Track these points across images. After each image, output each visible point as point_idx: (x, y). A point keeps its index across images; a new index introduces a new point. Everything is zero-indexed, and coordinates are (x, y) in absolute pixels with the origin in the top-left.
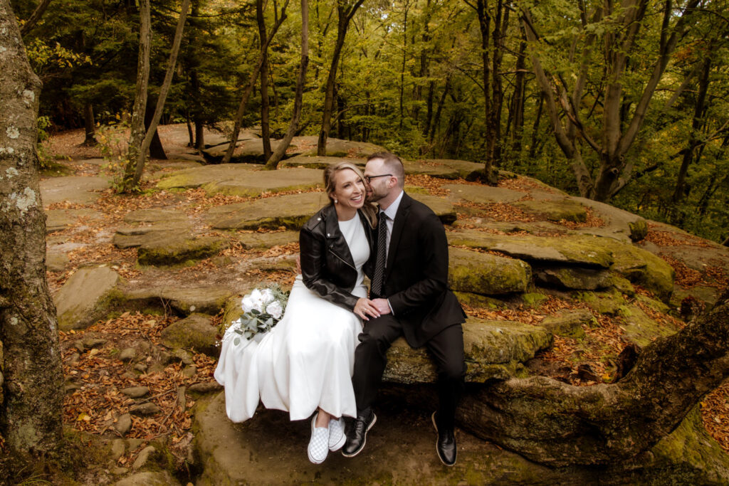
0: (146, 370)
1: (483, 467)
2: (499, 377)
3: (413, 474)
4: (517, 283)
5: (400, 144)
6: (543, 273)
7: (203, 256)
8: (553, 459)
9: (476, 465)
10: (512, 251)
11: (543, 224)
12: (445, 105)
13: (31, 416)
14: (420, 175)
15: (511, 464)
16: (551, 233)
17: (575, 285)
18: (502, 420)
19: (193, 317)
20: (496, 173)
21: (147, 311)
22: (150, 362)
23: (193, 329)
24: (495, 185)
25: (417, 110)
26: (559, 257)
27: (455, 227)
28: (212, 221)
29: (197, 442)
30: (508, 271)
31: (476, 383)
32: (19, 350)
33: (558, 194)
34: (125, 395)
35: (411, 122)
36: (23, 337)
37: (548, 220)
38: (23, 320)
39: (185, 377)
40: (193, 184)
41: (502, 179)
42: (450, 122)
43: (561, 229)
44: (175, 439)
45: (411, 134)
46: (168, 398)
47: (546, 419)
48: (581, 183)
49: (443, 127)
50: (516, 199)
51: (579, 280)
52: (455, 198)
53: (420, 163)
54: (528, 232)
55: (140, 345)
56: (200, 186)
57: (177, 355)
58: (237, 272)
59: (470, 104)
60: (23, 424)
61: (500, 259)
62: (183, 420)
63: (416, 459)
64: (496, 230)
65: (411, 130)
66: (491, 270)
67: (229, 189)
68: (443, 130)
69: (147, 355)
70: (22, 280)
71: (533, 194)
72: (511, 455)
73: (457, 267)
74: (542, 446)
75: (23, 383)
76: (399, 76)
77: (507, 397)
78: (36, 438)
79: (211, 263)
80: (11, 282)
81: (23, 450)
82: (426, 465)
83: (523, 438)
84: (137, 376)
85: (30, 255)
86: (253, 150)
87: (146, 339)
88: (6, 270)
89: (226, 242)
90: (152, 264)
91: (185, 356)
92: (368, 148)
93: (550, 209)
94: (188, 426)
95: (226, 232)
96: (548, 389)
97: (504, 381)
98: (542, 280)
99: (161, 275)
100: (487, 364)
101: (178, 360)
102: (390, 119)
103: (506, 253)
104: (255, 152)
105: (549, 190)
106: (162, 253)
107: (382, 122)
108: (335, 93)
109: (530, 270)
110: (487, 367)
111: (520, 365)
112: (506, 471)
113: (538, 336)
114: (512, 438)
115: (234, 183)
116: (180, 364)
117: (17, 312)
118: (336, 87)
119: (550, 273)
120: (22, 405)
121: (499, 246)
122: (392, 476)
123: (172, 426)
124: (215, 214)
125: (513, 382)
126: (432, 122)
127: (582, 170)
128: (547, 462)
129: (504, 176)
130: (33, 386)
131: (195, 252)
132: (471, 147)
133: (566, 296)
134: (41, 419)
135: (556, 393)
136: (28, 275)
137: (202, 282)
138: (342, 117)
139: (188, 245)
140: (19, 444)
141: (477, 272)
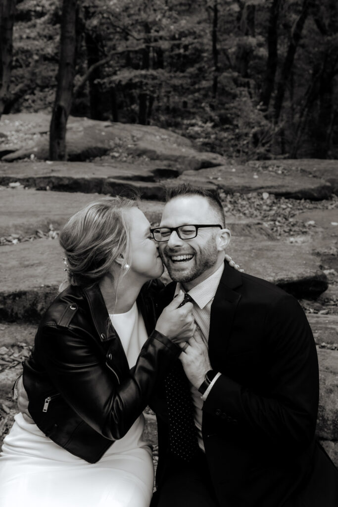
5: (213, 127)
12: (302, 41)
14: (255, 194)
25: (246, 54)
27: (325, 302)
35: (235, 81)
42: (314, 75)
45: (235, 104)
49: (301, 85)
52: (324, 238)
65: (234, 96)
68: (300, 92)
73: (331, 391)
92: (149, 137)
102: (192, 76)
107: (177, 82)
108: (80, 27)
118: (81, 16)
126: (278, 77)
138: (97, 73)
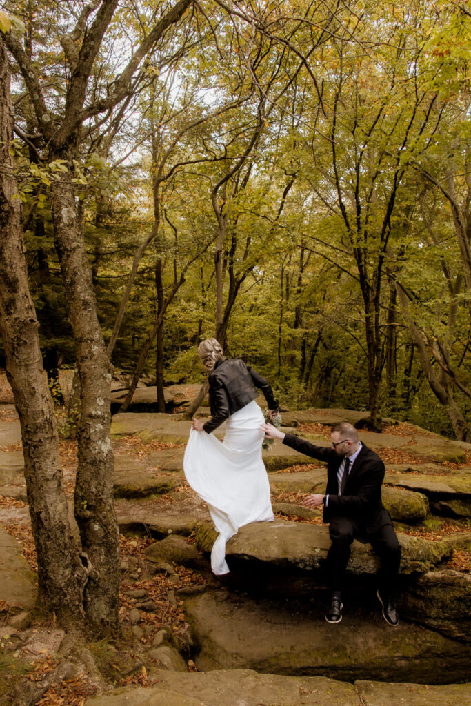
0: (139, 578)
1: (412, 642)
2: (420, 570)
3: (362, 646)
4: (419, 510)
6: (437, 504)
7: (162, 492)
8: (463, 634)
9: (407, 640)
10: (412, 486)
11: (429, 465)
12: (317, 353)
13: (103, 595)
15: (432, 639)
16: (439, 473)
17: (464, 513)
18: (423, 605)
19: (171, 537)
20: (379, 420)
21: (129, 534)
22: (141, 573)
23: (173, 547)
24: (379, 431)
25: (292, 359)
26: (449, 490)
28: (159, 463)
29: (193, 629)
30: (411, 501)
31: (405, 575)
32: (98, 548)
33: (438, 439)
34: (129, 596)
35: (289, 370)
36: (101, 539)
37: (433, 462)
38: (102, 527)
39: (172, 583)
40: (128, 432)
41: (385, 425)
42: (323, 368)
43: (446, 469)
44: (175, 628)
45: (290, 382)
46: (161, 599)
47: (455, 602)
48: (457, 428)
49: (315, 372)
50: (402, 444)
51: (467, 509)
53: (311, 413)
54: (419, 472)
55: (130, 560)
56: (134, 433)
57: (162, 567)
58: (194, 504)
59: (342, 351)
60: (98, 601)
61: (403, 491)
62: (178, 615)
63: (363, 637)
64: (393, 470)
66: (398, 500)
67: (163, 437)
69: (137, 567)
70: (101, 499)
71: (416, 439)
72: (432, 632)
74: (454, 624)
75: (99, 571)
76: (277, 328)
77: (426, 586)
78: (105, 612)
79: (171, 497)
80: (95, 500)
81: (97, 620)
82: (371, 641)
83: (440, 618)
84: (133, 583)
85: (107, 483)
86: (143, 398)
87: (133, 555)
88: (92, 492)
89: (178, 481)
90: (123, 498)
91: (169, 568)
93: (433, 452)
94: (182, 619)
95: (174, 472)
96: (455, 578)
97: (423, 574)
98: (437, 509)
99: (133, 506)
100: (411, 560)
101: (163, 571)
102: (268, 368)
103: (407, 488)
104: (145, 400)
105: (429, 435)
106: (132, 488)
109: (427, 500)
110: (412, 562)
111: (433, 565)
112: (429, 644)
113: (441, 546)
114: (432, 618)
115: (166, 431)
116: (166, 574)
117: (98, 521)
119: (444, 503)
120: (98, 586)
121: (401, 482)
122: (346, 649)
123: (170, 619)
124: (158, 458)
125: (430, 574)
126: (306, 369)
127: (457, 415)
128: (459, 637)
129: (386, 423)
130: (106, 574)
131: (156, 488)
132: (343, 392)
133: (457, 522)
134: (109, 598)
135: (462, 581)
136: (105, 496)
137: (169, 512)
139: (151, 483)
140: (95, 615)
141: (388, 502)
